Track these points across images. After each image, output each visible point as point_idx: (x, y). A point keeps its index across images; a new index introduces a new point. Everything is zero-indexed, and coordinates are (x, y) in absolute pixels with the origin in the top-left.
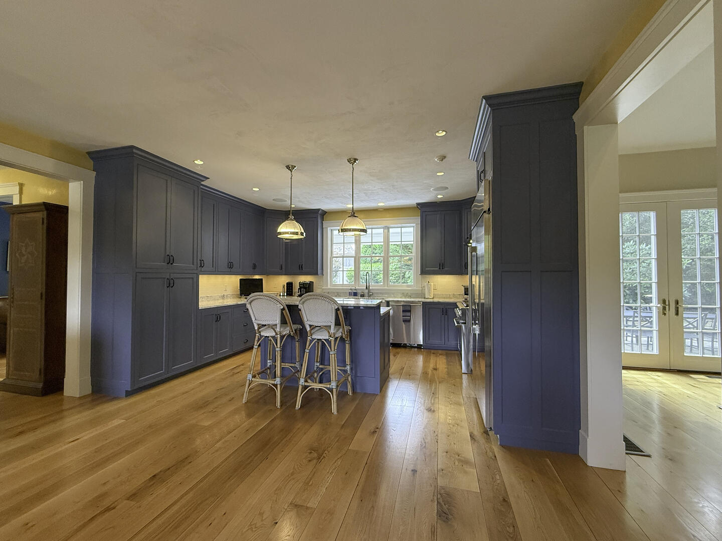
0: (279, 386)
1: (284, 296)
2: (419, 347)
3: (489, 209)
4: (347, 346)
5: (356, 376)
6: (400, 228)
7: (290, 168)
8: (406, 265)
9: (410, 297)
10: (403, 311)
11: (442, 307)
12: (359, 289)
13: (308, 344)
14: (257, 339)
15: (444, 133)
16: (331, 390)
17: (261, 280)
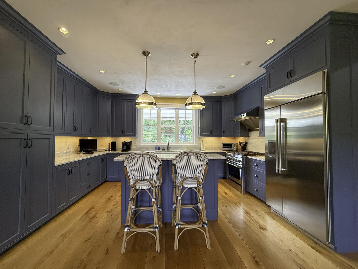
0: (157, 233)
1: (110, 151)
6: (185, 110)
7: (145, 53)
12: (161, 146)
13: (179, 194)
14: (132, 192)
15: (273, 41)
17: (96, 141)
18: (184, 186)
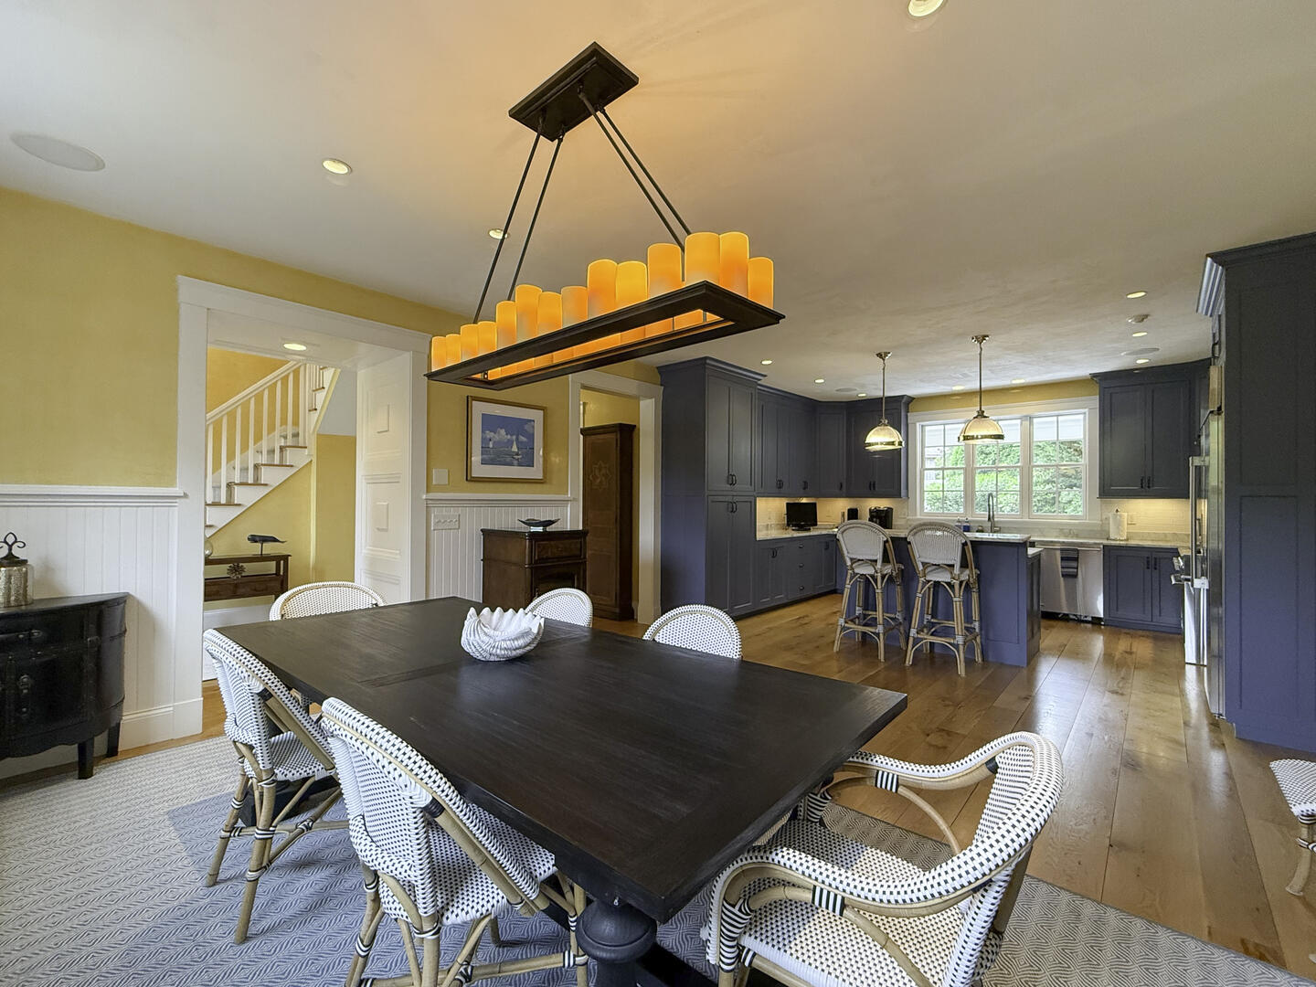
0: (881, 636)
2: (1096, 622)
3: (1219, 409)
4: (975, 596)
5: (987, 639)
6: (1056, 417)
7: (882, 356)
8: (1063, 475)
9: (1077, 536)
10: (1062, 559)
11: (1146, 554)
12: (974, 521)
13: (920, 588)
14: (849, 577)
15: (1143, 294)
16: (957, 646)
17: (814, 505)
18: (928, 578)
